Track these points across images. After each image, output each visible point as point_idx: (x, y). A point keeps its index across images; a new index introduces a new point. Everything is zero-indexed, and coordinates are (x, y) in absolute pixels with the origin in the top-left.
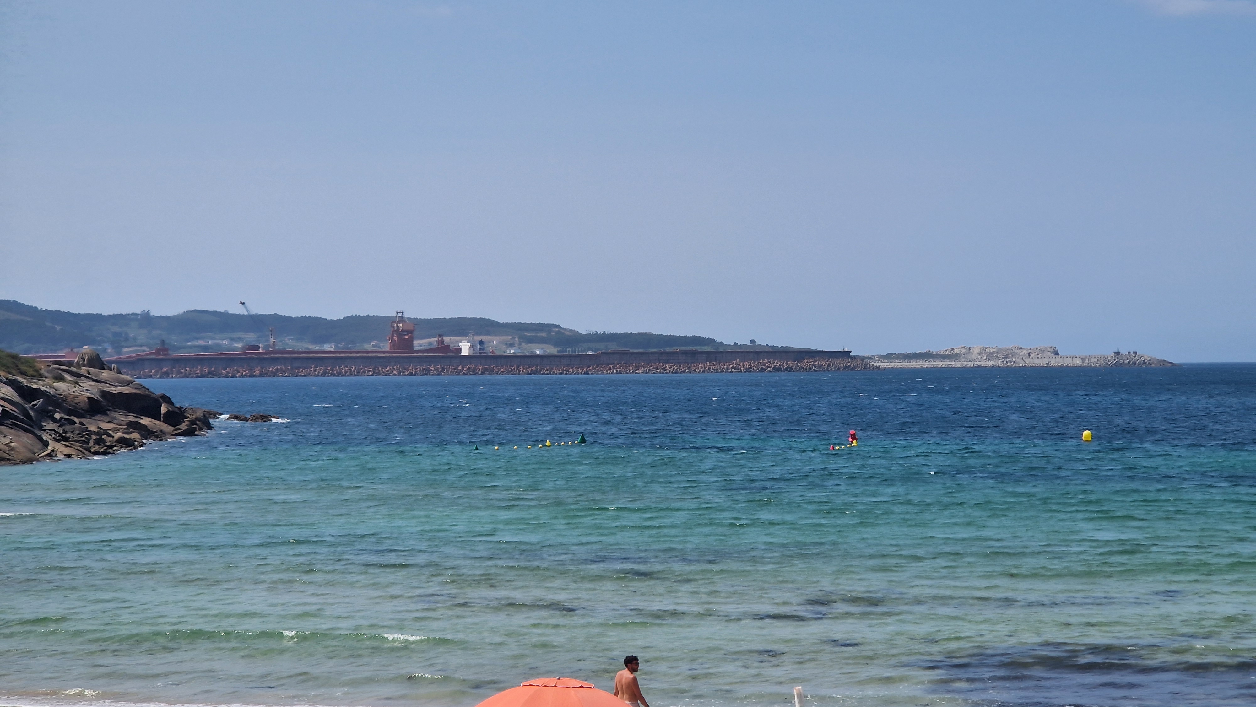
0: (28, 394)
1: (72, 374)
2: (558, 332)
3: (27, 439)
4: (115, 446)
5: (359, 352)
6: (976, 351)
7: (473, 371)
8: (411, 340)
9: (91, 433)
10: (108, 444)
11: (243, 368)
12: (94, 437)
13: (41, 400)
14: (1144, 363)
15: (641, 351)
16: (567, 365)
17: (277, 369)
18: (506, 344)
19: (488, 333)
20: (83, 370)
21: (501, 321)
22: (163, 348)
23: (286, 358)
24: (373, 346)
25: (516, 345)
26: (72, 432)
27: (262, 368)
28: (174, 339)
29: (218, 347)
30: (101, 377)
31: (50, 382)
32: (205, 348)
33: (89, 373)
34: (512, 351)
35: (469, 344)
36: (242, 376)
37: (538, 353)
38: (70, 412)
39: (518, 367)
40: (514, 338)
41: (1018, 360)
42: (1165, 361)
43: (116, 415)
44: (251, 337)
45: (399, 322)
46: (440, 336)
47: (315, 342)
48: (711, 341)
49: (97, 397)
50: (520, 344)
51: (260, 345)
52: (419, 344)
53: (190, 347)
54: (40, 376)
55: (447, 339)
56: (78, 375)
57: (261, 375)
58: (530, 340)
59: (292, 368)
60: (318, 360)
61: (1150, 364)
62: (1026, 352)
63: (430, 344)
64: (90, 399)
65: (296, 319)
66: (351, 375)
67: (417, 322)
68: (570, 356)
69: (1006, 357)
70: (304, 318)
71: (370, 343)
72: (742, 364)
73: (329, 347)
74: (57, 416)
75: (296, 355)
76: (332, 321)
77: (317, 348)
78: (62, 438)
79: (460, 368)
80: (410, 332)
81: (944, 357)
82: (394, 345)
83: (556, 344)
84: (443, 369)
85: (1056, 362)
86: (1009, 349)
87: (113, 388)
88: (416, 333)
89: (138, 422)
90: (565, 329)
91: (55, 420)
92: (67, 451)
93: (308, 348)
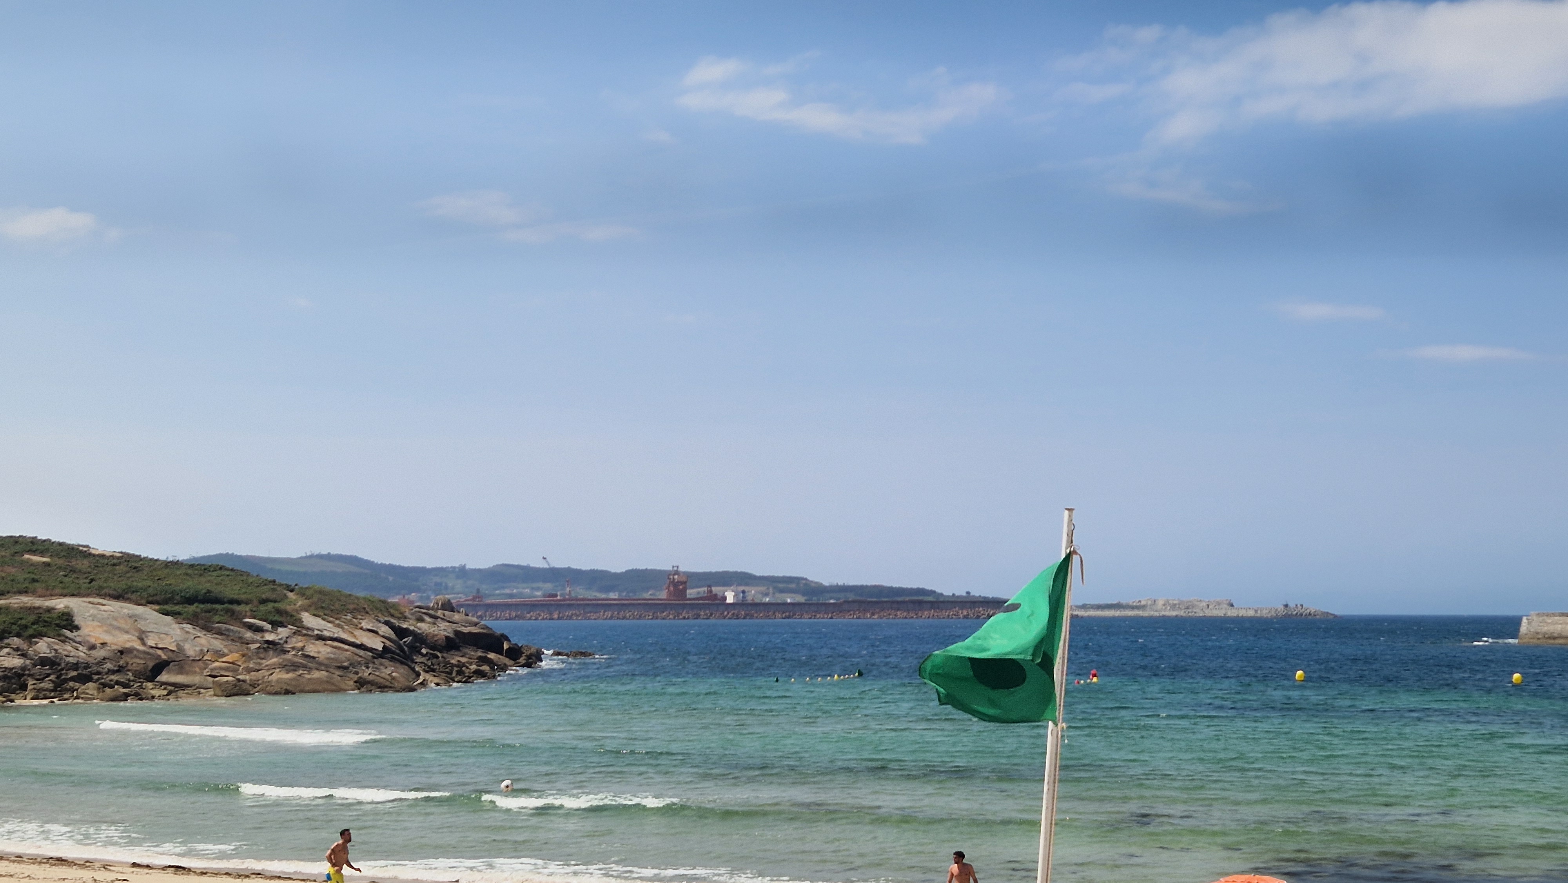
0: (401, 633)
1: (431, 616)
2: (805, 584)
3: (403, 670)
4: (472, 677)
5: (639, 600)
6: (1160, 603)
7: (737, 616)
8: (685, 590)
9: (453, 665)
10: (467, 674)
11: (544, 612)
12: (456, 669)
13: (411, 638)
14: (1310, 614)
15: (875, 600)
16: (816, 612)
17: (572, 614)
18: (762, 594)
19: (747, 584)
20: (440, 613)
21: (758, 574)
22: (478, 596)
23: (579, 605)
24: (651, 595)
25: (771, 594)
26: (438, 664)
27: (560, 613)
28: (485, 588)
29: (520, 595)
30: (454, 619)
31: (415, 623)
32: (511, 596)
33: (444, 616)
34: (767, 599)
35: (733, 593)
36: (543, 619)
37: (789, 601)
38: (433, 648)
39: (774, 613)
40: (768, 589)
41: (1197, 610)
42: (1328, 613)
43: (467, 650)
44: (548, 587)
45: (674, 574)
46: (709, 586)
47: (601, 590)
48: (933, 592)
49: (452, 635)
50: (774, 593)
51: (559, 594)
52: (691, 593)
53: (499, 595)
54: (405, 618)
55: (715, 589)
56: (436, 618)
57: (559, 618)
58: (782, 591)
59: (584, 612)
60: (607, 606)
61: (1315, 615)
62: (1204, 604)
63: (699, 593)
64: (447, 637)
65: (585, 571)
66: (634, 618)
67: (691, 576)
68: (817, 604)
69: (1187, 608)
70: (593, 571)
71: (647, 592)
72: (960, 612)
73: (613, 595)
74: (424, 651)
75: (588, 602)
76: (616, 574)
77: (603, 596)
78: (430, 670)
79: (726, 613)
80: (685, 583)
81: (1133, 608)
82: (670, 595)
83: (803, 595)
84: (711, 615)
85: (1232, 613)
86: (1191, 602)
87: (463, 628)
88: (688, 584)
89: (486, 657)
90: (812, 582)
91: (423, 655)
92: (436, 680)
93: (595, 596)
